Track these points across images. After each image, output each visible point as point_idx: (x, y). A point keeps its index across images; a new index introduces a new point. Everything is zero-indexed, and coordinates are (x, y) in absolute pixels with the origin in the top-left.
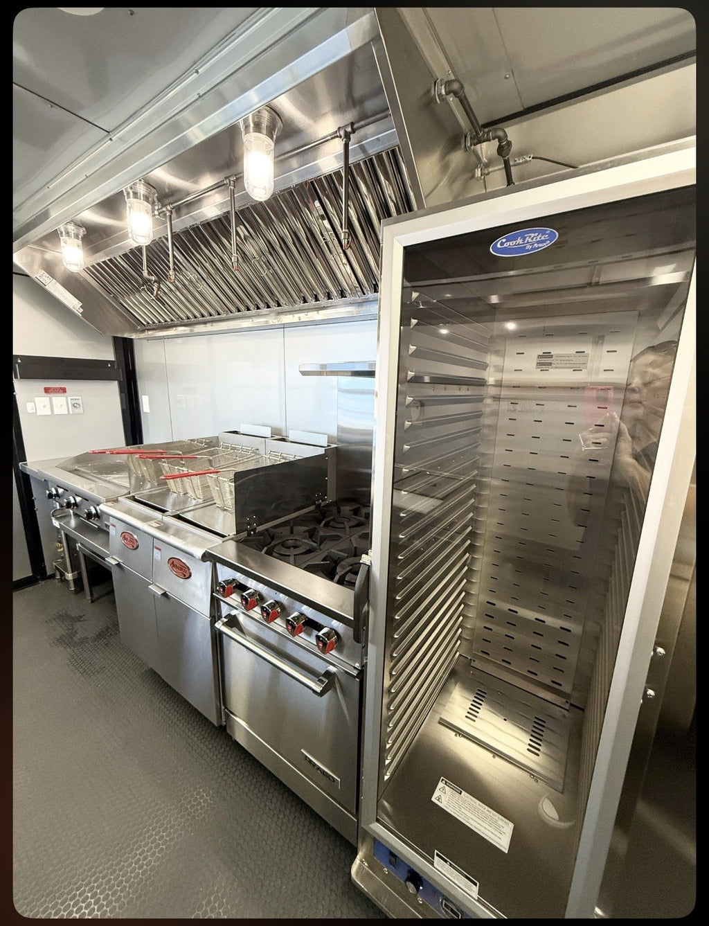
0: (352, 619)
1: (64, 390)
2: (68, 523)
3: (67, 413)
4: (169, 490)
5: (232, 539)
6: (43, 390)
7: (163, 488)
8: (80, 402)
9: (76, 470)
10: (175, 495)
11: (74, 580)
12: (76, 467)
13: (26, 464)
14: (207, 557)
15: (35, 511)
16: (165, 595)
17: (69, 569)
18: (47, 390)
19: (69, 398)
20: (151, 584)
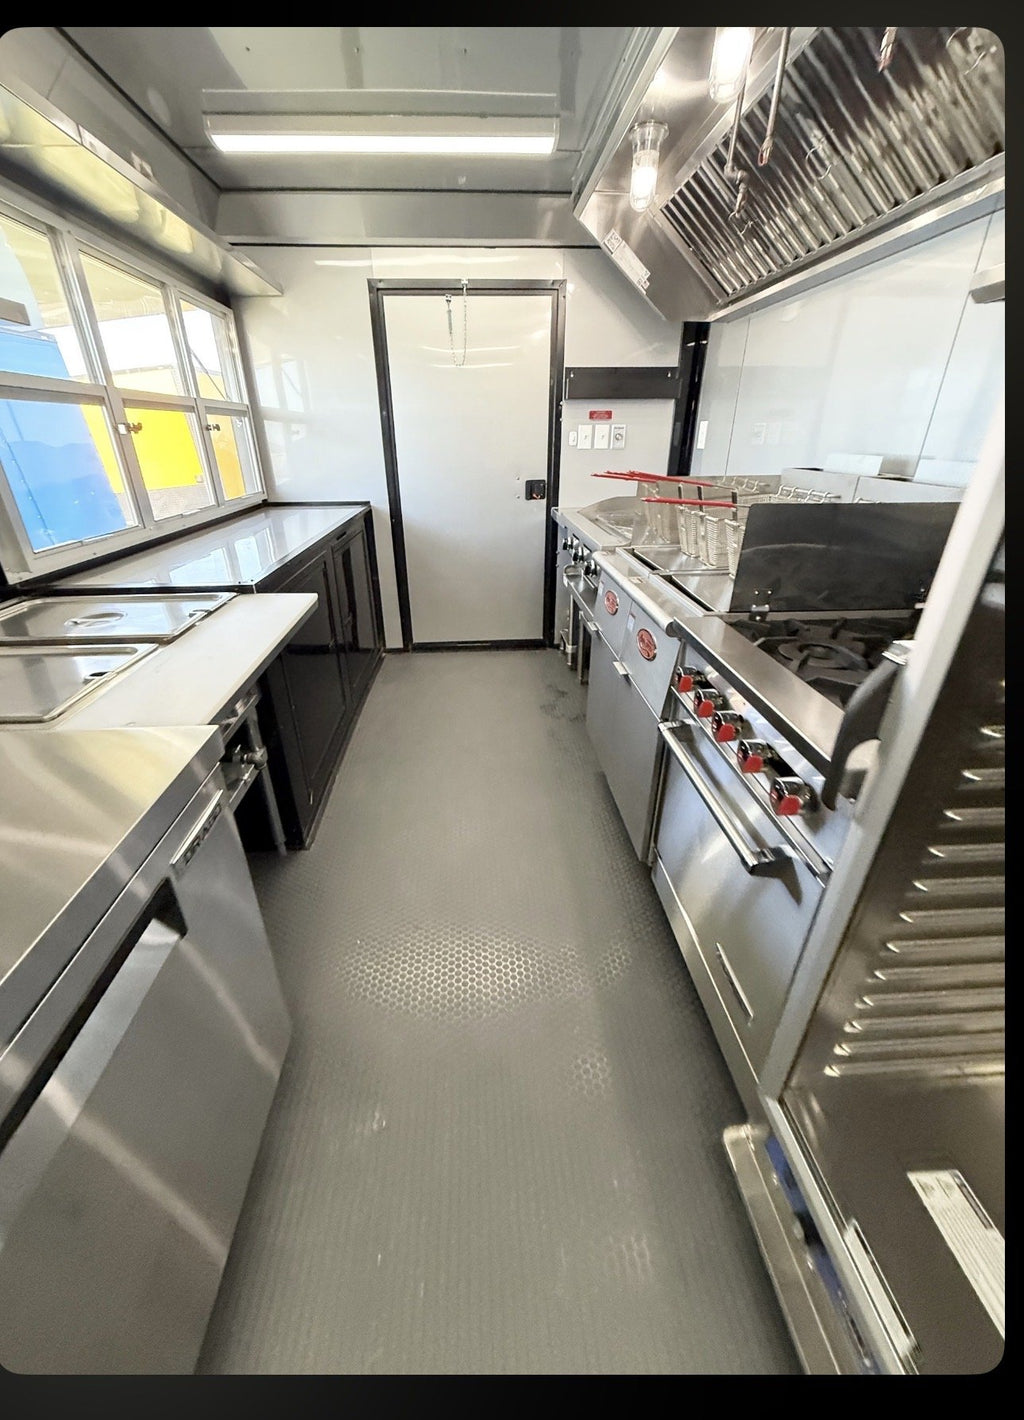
0: (829, 759)
1: (609, 415)
2: (577, 585)
3: (606, 447)
4: (680, 550)
5: (721, 617)
6: (588, 415)
7: (674, 547)
8: (623, 432)
9: (597, 520)
10: (685, 557)
11: (573, 654)
12: (598, 517)
13: (557, 510)
14: (674, 630)
15: (556, 568)
16: (626, 677)
17: (571, 642)
18: (592, 415)
19: (613, 427)
20: (616, 660)
